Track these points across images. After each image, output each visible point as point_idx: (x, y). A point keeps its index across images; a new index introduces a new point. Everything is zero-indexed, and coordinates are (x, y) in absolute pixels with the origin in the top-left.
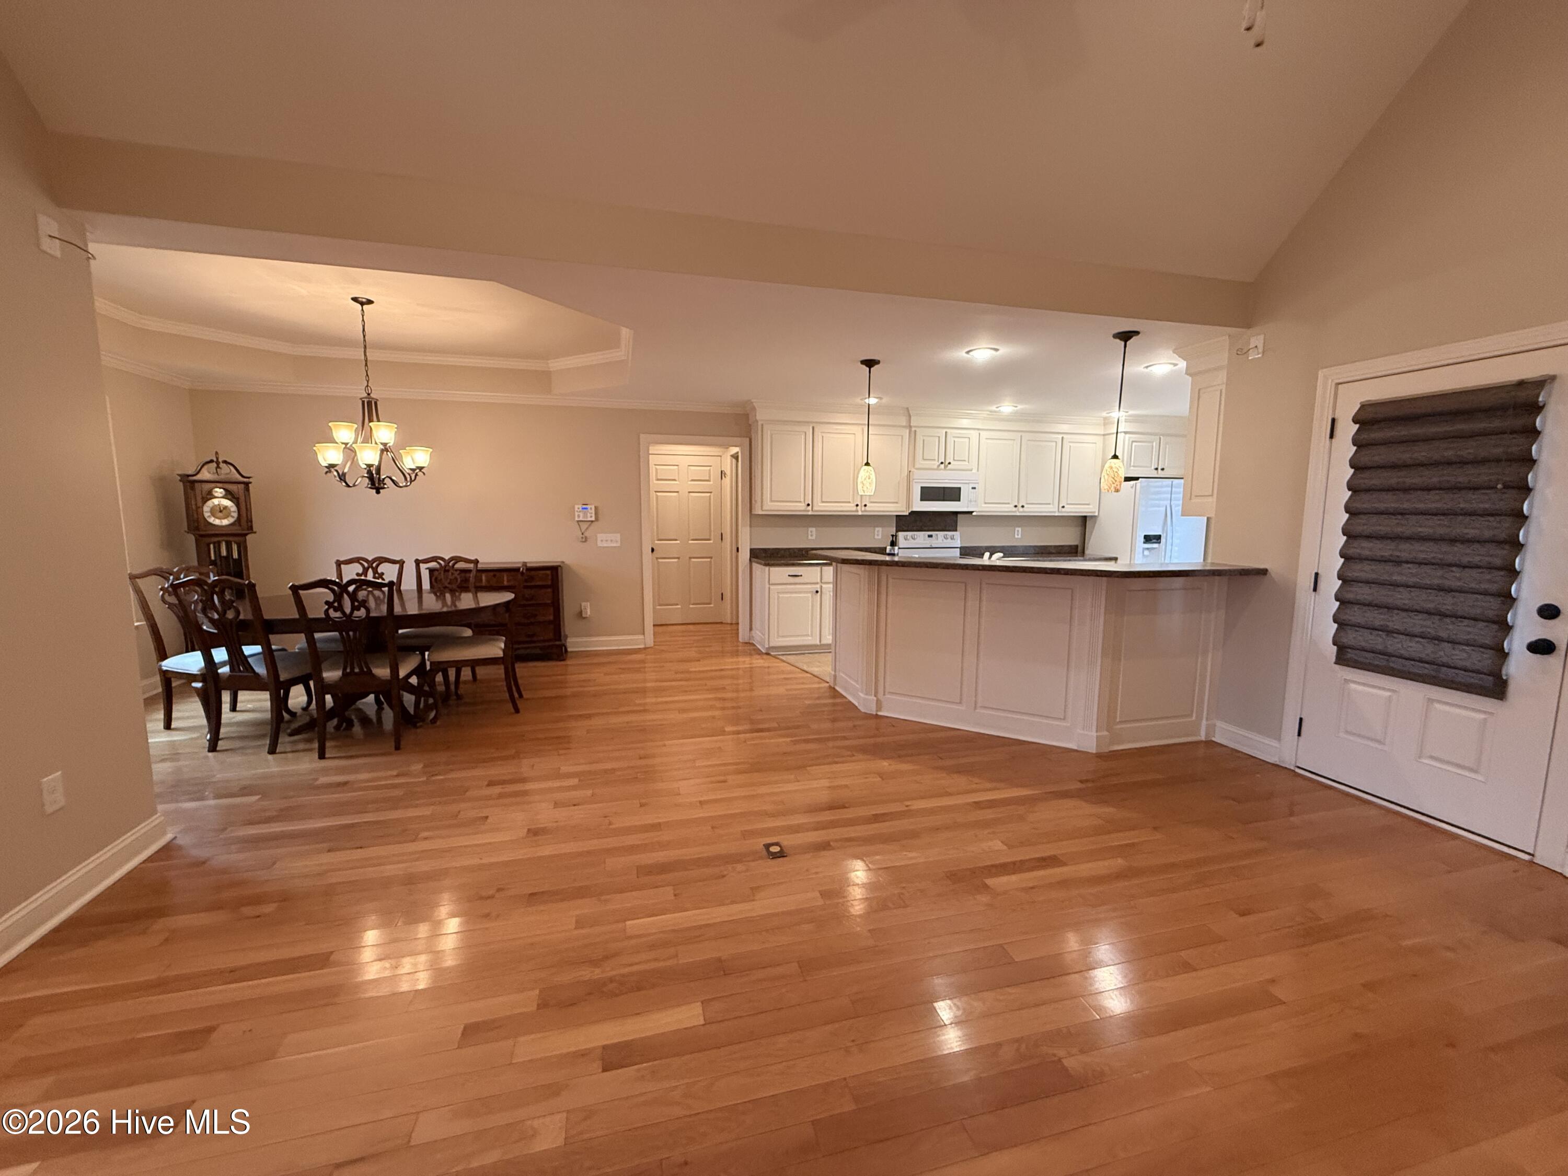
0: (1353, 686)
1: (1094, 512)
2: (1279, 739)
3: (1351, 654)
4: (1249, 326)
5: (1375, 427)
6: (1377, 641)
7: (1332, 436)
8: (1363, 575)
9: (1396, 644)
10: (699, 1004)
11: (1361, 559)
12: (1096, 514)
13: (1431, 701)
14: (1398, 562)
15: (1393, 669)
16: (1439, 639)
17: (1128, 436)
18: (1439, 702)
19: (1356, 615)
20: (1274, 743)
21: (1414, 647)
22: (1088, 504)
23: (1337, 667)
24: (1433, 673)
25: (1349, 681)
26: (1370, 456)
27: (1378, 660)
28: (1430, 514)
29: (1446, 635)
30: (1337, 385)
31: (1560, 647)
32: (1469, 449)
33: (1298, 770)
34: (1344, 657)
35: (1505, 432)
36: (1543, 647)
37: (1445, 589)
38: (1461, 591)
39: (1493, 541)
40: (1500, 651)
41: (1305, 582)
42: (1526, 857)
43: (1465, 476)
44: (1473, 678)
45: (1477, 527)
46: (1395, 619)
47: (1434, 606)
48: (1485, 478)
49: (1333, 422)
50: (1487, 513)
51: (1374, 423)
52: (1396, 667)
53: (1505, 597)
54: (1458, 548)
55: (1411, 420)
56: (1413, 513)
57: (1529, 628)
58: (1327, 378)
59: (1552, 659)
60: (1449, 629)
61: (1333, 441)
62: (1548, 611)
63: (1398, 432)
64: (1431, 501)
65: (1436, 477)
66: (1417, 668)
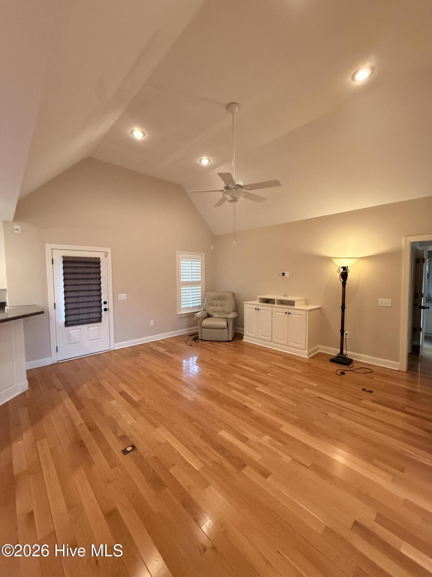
0: (70, 331)
2: (51, 356)
3: (69, 323)
4: (13, 221)
6: (76, 317)
9: (81, 317)
10: (219, 433)
13: (88, 327)
15: (80, 323)
16: (89, 313)
19: (69, 313)
20: (50, 358)
21: (85, 316)
23: (66, 328)
25: (68, 330)
26: (68, 270)
27: (77, 322)
28: (84, 285)
29: (91, 312)
30: (52, 249)
31: (108, 309)
32: (90, 270)
33: (59, 362)
34: (67, 324)
35: (95, 268)
36: (106, 310)
37: (89, 302)
38: (93, 301)
39: (97, 290)
40: (101, 312)
41: (51, 306)
42: (109, 350)
43: (90, 276)
44: (96, 320)
45: (94, 287)
46: (80, 310)
47: (88, 306)
48: (94, 277)
49: (53, 259)
50: (95, 284)
51: (67, 262)
52: (81, 322)
53: (100, 301)
54: (90, 292)
55: (76, 262)
56: (80, 285)
57: (104, 306)
58: (48, 247)
59: (107, 312)
60: (92, 310)
61: (53, 265)
62: (105, 303)
63: (74, 265)
64: (84, 282)
65: (85, 276)
66: (86, 321)
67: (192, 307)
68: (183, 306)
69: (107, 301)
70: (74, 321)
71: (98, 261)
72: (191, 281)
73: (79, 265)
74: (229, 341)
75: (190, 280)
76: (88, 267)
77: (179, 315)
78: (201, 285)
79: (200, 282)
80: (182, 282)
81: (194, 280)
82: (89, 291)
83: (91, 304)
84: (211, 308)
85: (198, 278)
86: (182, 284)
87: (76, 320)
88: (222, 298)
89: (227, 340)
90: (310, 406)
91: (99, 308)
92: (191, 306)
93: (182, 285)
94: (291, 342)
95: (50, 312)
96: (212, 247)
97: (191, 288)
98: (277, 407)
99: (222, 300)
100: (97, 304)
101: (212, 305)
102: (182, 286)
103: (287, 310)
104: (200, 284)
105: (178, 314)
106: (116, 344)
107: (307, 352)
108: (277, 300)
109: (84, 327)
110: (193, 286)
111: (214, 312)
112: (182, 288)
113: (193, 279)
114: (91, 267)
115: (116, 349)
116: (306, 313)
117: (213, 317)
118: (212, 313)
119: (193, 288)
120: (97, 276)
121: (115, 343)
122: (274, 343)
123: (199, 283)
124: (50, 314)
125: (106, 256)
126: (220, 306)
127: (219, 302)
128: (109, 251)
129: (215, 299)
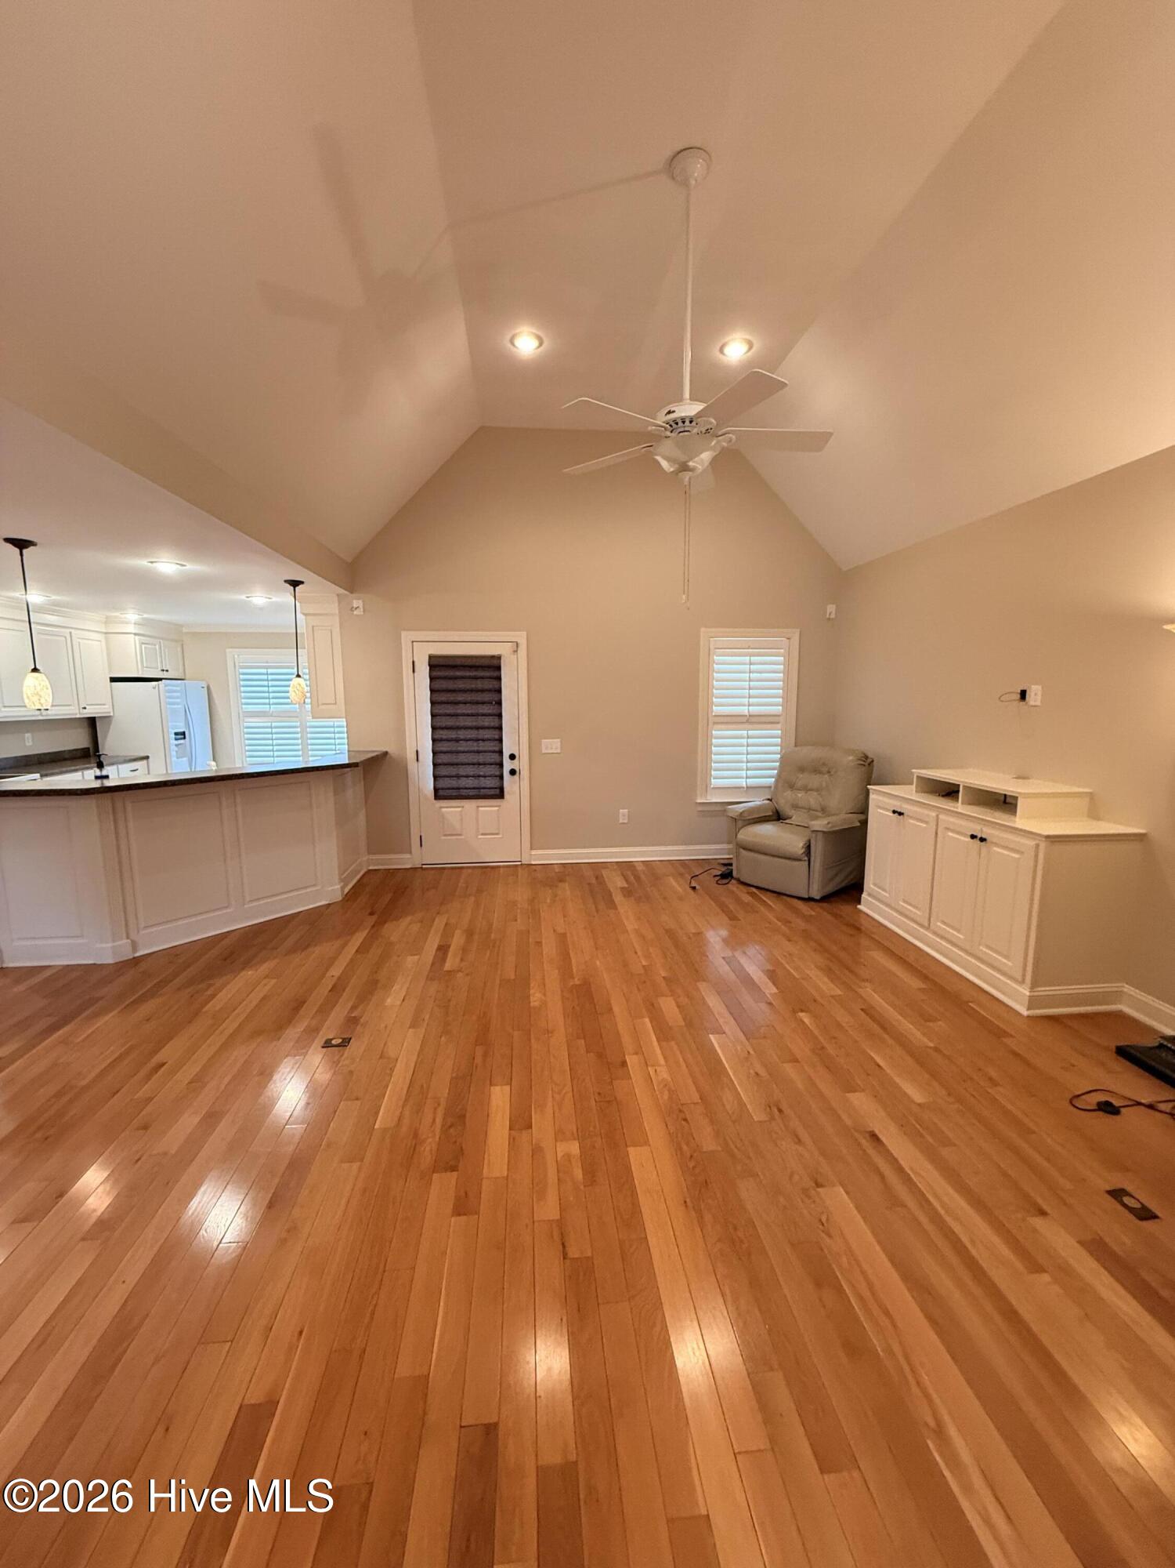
0: (444, 810)
1: (109, 713)
2: (411, 853)
3: (441, 793)
4: (352, 593)
5: (438, 669)
6: (454, 783)
7: (414, 671)
8: (444, 749)
9: (463, 782)
10: (492, 1088)
11: (441, 740)
12: (112, 714)
13: (478, 807)
14: (457, 740)
15: (462, 796)
16: (479, 776)
17: (137, 637)
18: (482, 807)
19: (443, 771)
20: (408, 856)
21: (470, 783)
22: (104, 705)
23: (436, 801)
24: (478, 793)
25: (441, 807)
26: (439, 685)
27: (454, 793)
28: (468, 715)
29: (481, 773)
30: (413, 642)
31: (518, 770)
32: (479, 684)
33: (424, 866)
34: (438, 795)
35: (490, 678)
36: (513, 772)
37: (478, 752)
38: (485, 752)
39: (494, 728)
40: (501, 777)
41: (411, 756)
42: (519, 863)
43: (479, 697)
44: (492, 792)
45: (487, 722)
46: (461, 770)
47: (475, 761)
48: (486, 699)
49: (413, 662)
50: (490, 715)
51: (440, 667)
52: (464, 792)
53: (501, 752)
54: (481, 731)
55: (454, 667)
56: (461, 715)
57: (508, 765)
58: (406, 637)
59: (516, 777)
60: (482, 771)
61: (416, 674)
62: (512, 757)
63: (451, 673)
64: (469, 709)
65: (468, 697)
66: (472, 792)
67: (745, 786)
68: (714, 782)
69: (517, 754)
70: (449, 789)
71: (495, 662)
72: (747, 713)
73: (458, 674)
74: (810, 899)
75: (744, 710)
76: (476, 678)
77: (700, 803)
78: (779, 726)
79: (779, 716)
80: (715, 716)
81: (754, 710)
82: (478, 728)
83: (481, 757)
84: (788, 794)
85: (774, 705)
86: (716, 720)
87: (453, 789)
88: (825, 769)
89: (807, 897)
90: (799, 1141)
91: (498, 766)
92: (743, 783)
93: (715, 723)
94: (980, 945)
95: (409, 767)
96: (831, 609)
97: (744, 733)
98: (696, 1098)
99: (824, 774)
100: (495, 757)
101: (792, 786)
102: (716, 726)
103: (979, 827)
104: (778, 723)
105: (699, 801)
106: (533, 852)
107: (1028, 994)
108: (964, 786)
109: (469, 805)
110: (750, 726)
111: (795, 807)
112: (714, 732)
113: (751, 708)
114: (482, 678)
115: (533, 863)
116: (1037, 846)
117: (787, 821)
118: (786, 809)
119: (751, 733)
120: (494, 696)
121: (531, 849)
122: (935, 933)
123: (776, 719)
124: (409, 772)
125: (516, 651)
126: (817, 790)
127: (815, 780)
128: (521, 637)
129: (802, 769)
